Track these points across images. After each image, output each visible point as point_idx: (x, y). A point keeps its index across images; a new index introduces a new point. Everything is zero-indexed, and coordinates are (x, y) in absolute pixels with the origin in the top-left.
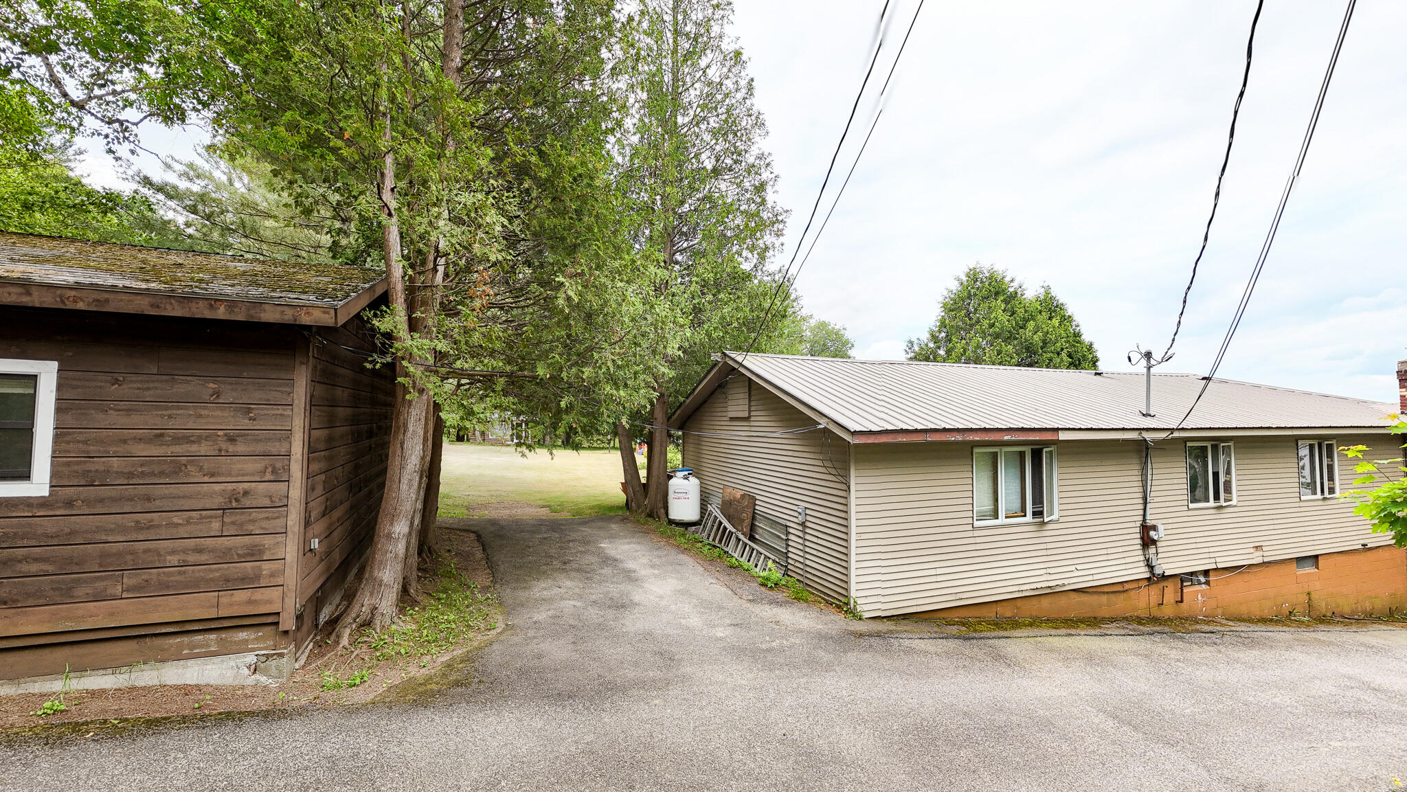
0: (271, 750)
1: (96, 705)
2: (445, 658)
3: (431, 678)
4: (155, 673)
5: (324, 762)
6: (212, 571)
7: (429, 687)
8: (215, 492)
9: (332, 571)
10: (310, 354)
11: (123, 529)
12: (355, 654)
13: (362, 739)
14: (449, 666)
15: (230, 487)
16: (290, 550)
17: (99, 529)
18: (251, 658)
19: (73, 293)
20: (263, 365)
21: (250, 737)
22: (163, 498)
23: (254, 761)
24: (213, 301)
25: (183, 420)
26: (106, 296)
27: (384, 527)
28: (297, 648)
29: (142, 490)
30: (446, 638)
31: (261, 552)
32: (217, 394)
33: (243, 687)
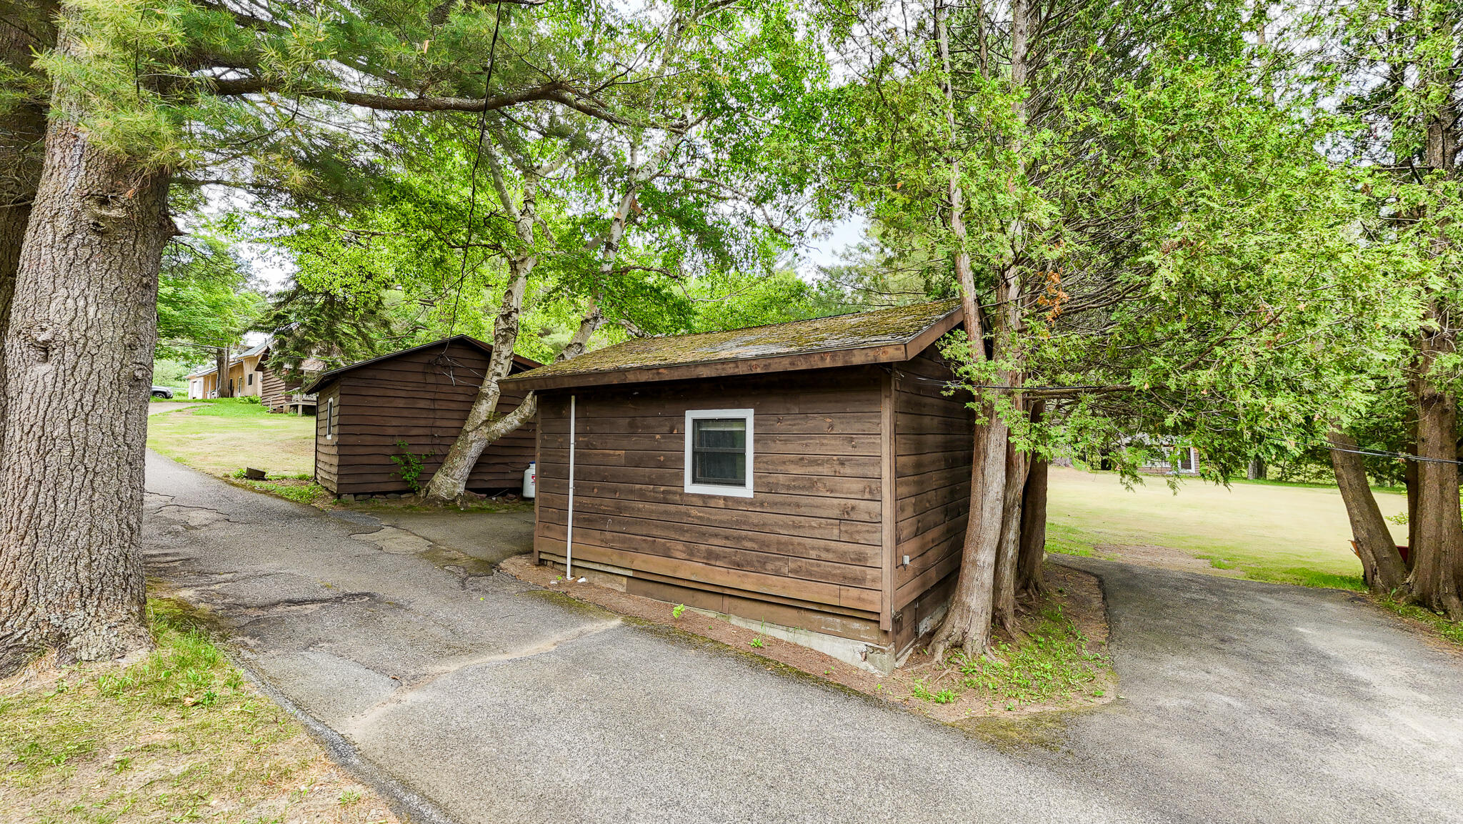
0: (865, 730)
1: (777, 650)
2: (1036, 710)
3: (1014, 725)
4: (807, 638)
5: (901, 762)
6: (835, 568)
7: (1010, 733)
8: (833, 505)
9: (928, 587)
10: (893, 388)
11: (785, 526)
12: (947, 672)
13: (935, 757)
14: (1037, 719)
15: (843, 502)
16: (885, 560)
17: (776, 524)
18: (862, 646)
19: (754, 363)
20: (859, 401)
21: (852, 712)
22: (806, 506)
23: (851, 734)
24: (823, 354)
25: (814, 448)
26: (769, 361)
27: (969, 553)
28: (898, 650)
29: (796, 499)
30: (1035, 688)
31: (866, 559)
32: (831, 426)
33: (857, 669)
